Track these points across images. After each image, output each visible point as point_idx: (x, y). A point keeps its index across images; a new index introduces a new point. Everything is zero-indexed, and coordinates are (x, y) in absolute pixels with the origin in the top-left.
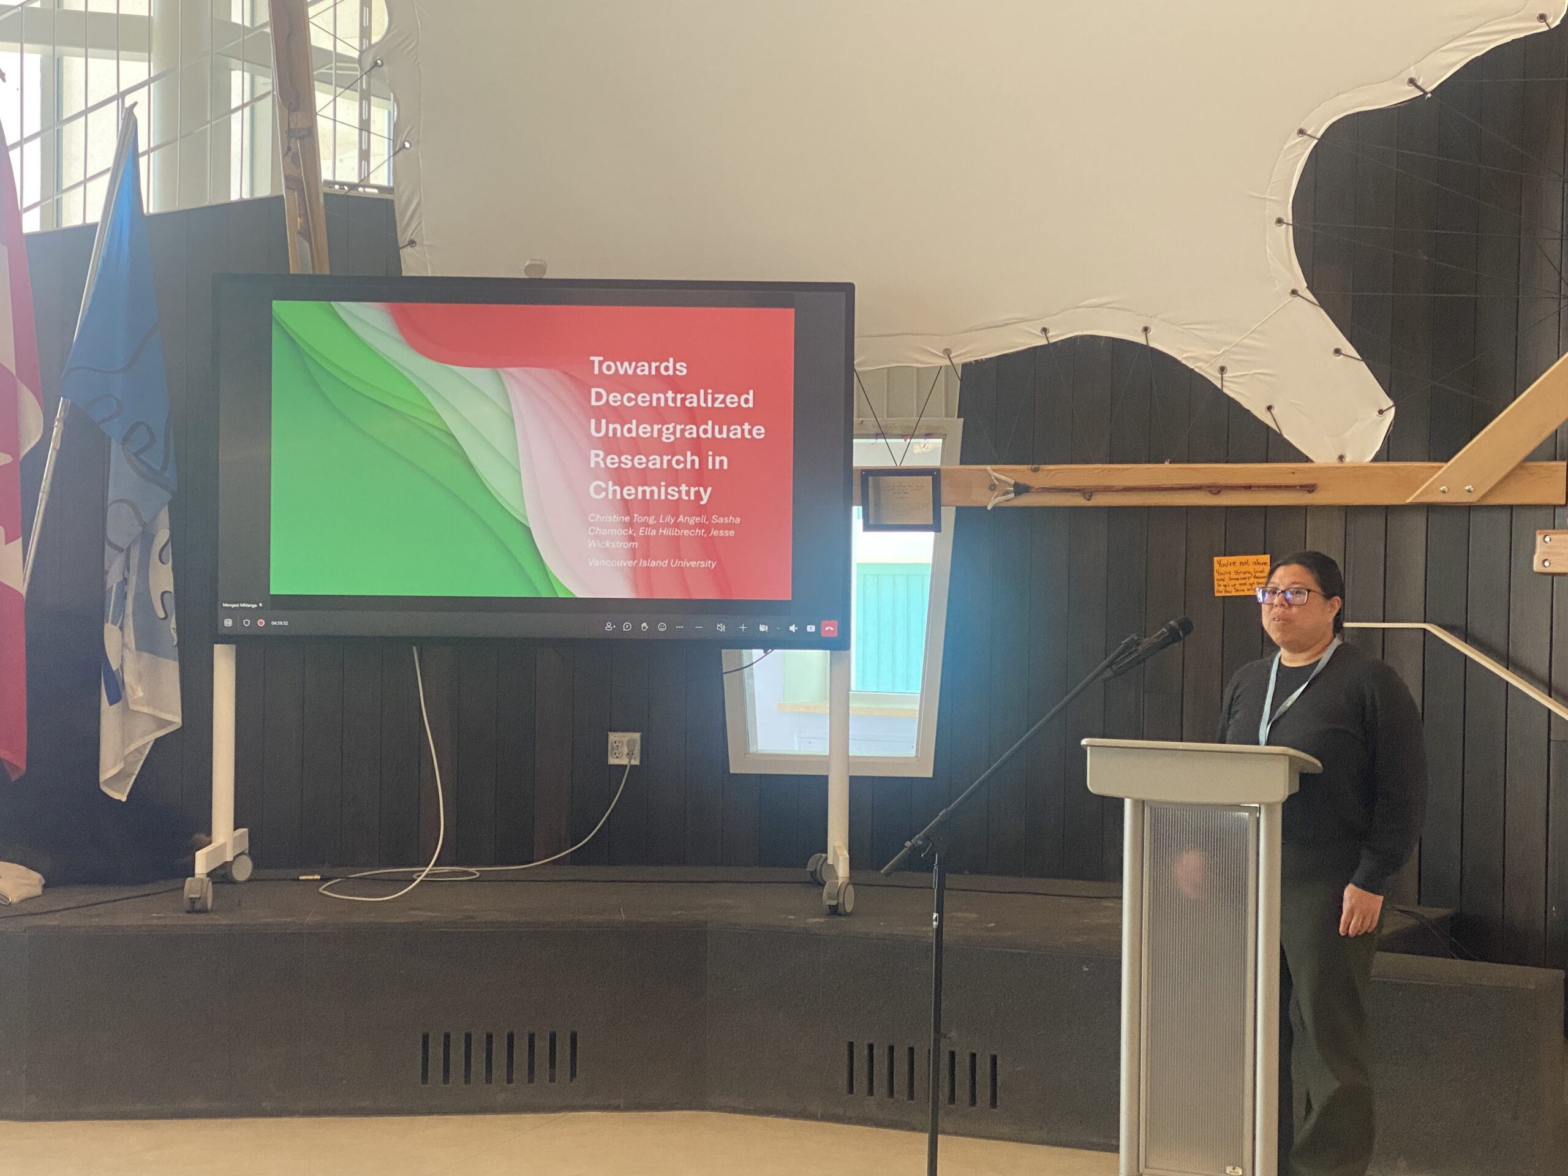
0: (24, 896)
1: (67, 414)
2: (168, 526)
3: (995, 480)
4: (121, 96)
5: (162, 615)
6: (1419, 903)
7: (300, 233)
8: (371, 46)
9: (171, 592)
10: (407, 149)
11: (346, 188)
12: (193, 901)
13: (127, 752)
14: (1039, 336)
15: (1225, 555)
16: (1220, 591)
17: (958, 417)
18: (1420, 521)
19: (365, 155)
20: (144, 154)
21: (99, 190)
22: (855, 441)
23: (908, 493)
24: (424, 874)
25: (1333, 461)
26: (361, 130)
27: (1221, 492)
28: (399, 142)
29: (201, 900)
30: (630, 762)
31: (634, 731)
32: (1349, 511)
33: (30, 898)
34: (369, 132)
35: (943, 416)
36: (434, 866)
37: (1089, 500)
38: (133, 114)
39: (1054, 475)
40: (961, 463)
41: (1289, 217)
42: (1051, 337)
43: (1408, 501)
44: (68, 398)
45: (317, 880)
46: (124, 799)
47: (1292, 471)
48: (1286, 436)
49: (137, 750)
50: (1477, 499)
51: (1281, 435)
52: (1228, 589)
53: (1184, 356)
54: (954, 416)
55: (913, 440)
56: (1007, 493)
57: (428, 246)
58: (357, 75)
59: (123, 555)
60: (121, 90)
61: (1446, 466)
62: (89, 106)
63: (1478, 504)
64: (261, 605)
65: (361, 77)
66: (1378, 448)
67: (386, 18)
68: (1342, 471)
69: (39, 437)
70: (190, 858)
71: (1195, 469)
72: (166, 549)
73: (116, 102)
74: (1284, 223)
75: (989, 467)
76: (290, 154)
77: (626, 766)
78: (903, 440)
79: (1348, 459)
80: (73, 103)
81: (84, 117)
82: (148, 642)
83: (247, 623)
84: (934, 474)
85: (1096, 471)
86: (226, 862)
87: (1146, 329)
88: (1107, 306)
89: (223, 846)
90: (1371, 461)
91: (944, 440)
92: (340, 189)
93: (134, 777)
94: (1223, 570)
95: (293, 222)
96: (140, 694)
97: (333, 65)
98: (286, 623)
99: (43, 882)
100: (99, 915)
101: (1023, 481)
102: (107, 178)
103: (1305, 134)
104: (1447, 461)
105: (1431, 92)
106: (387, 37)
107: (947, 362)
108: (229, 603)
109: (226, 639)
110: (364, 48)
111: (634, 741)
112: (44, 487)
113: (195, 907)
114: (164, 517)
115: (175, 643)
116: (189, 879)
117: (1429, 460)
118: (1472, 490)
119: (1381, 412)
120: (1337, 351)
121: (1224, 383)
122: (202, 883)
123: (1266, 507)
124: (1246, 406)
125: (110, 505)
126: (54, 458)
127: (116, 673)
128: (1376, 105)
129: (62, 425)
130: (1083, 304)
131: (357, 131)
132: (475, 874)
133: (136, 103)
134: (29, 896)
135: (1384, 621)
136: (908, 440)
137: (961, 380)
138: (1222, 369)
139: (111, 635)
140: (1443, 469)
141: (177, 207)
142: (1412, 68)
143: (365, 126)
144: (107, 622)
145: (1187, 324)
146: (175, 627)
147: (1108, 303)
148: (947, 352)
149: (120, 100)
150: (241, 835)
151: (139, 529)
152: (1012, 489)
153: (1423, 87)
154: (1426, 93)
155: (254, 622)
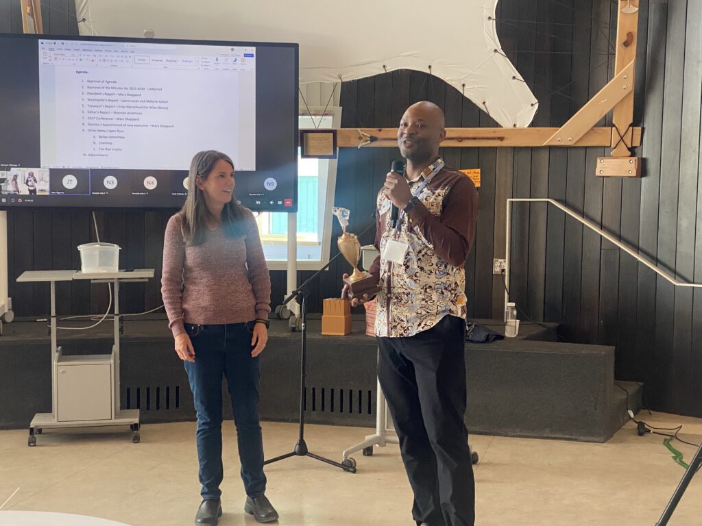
3: (362, 135)
6: (544, 320)
14: (382, 69)
17: (340, 106)
18: (546, 155)
23: (322, 141)
25: (511, 126)
27: (462, 141)
32: (516, 150)
35: (333, 105)
39: (388, 133)
40: (341, 127)
41: (494, 16)
42: (387, 70)
43: (544, 144)
47: (493, 131)
48: (491, 116)
50: (573, 144)
53: (447, 78)
55: (324, 117)
56: (367, 141)
57: (92, 21)
61: (560, 129)
66: (531, 121)
68: (515, 131)
74: (492, 19)
75: (359, 129)
79: (518, 126)
83: (13, 200)
84: (334, 132)
86: (5, 313)
88: (413, 56)
90: (528, 127)
91: (333, 117)
95: (25, 9)
98: (32, 201)
101: (374, 135)
107: (339, 81)
108: (4, 191)
109: (2, 208)
117: (553, 127)
118: (571, 139)
119: (532, 105)
120: (514, 78)
121: (464, 91)
123: (479, 147)
124: (473, 101)
130: (401, 55)
135: (530, 198)
136: (321, 117)
138: (464, 85)
145: (448, 64)
148: (340, 76)
150: (9, 301)
152: (369, 139)
155: (17, 201)
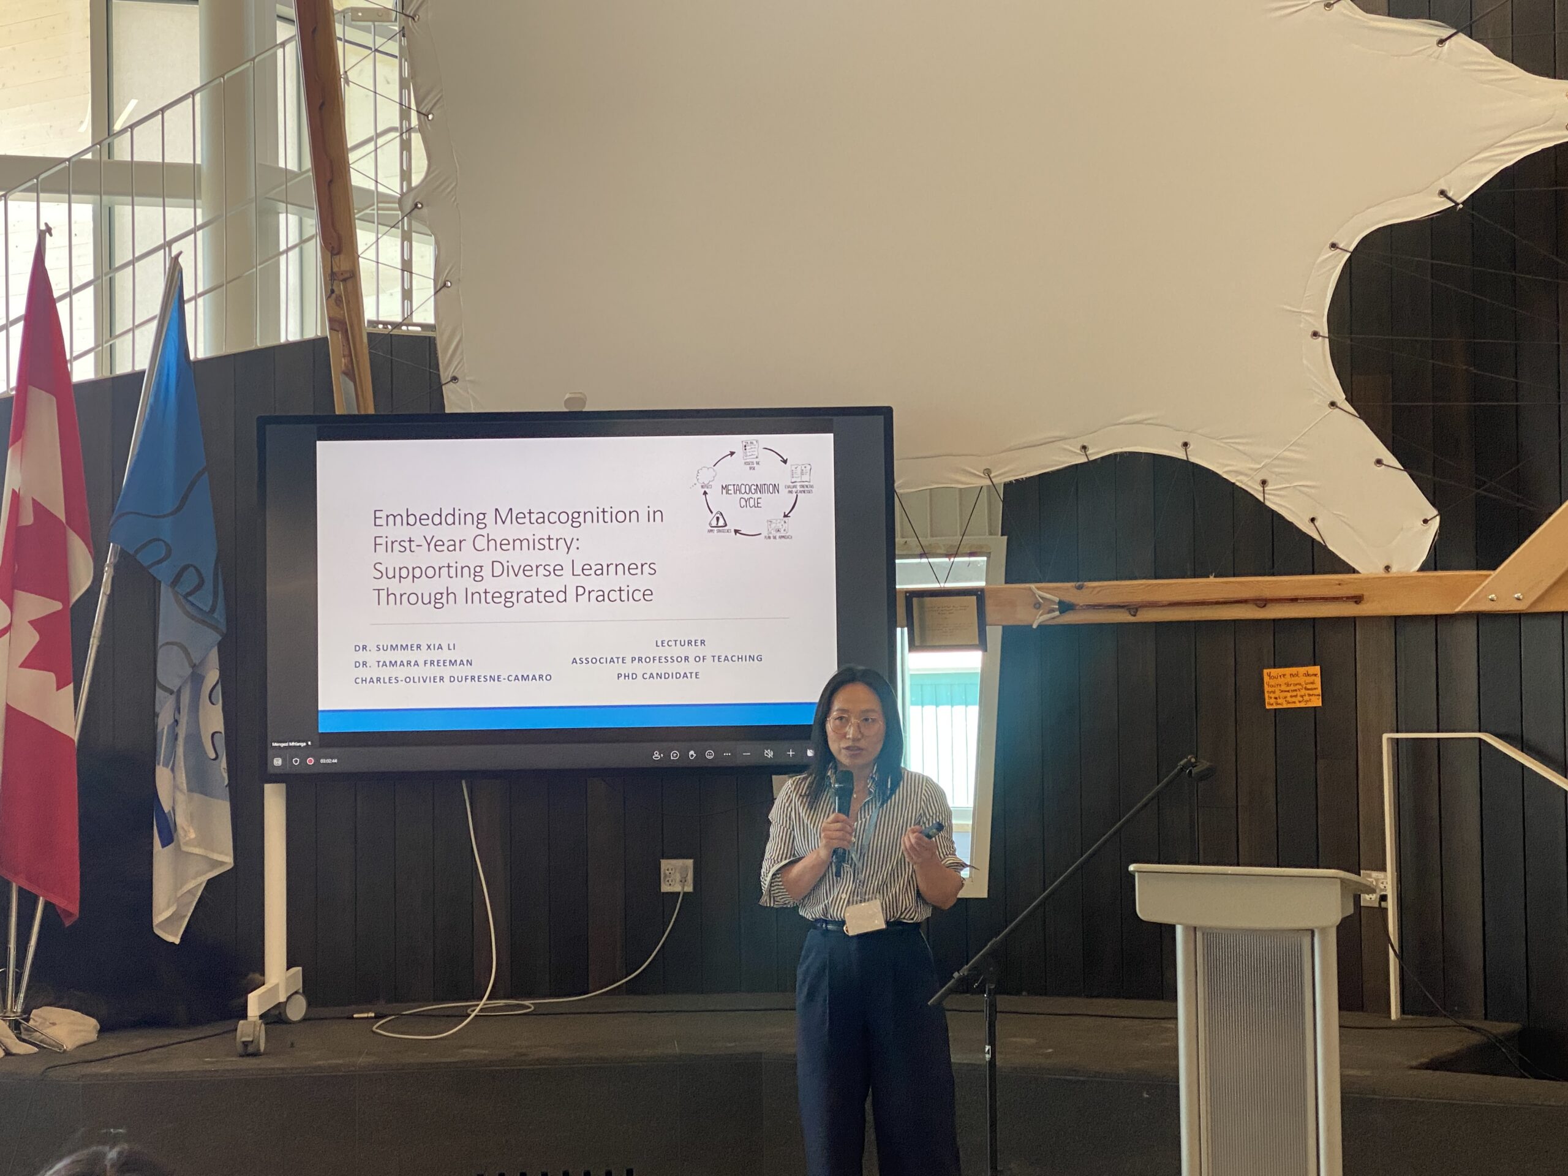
0: (78, 1043)
1: (117, 558)
2: (217, 666)
3: (1041, 600)
4: (168, 244)
5: (213, 756)
6: (1486, 1018)
7: (345, 374)
8: (410, 189)
9: (221, 733)
10: (448, 287)
11: (390, 327)
12: (245, 1044)
13: (179, 895)
14: (1078, 454)
15: (1275, 667)
16: (1271, 704)
17: (1002, 535)
18: (1469, 630)
19: (407, 295)
20: (190, 300)
21: (147, 337)
22: (897, 561)
23: (952, 613)
24: (478, 1008)
25: (1380, 571)
26: (403, 270)
27: (1269, 605)
28: (440, 282)
29: (254, 1045)
30: (683, 888)
31: (687, 858)
32: (1397, 621)
33: (85, 1045)
34: (411, 273)
35: (987, 534)
36: (489, 999)
37: (1135, 616)
38: (178, 262)
39: (1098, 592)
40: (1006, 582)
41: (1324, 330)
42: (1091, 454)
43: (1458, 609)
44: (117, 544)
45: (371, 1018)
46: (177, 941)
47: (1337, 582)
48: (1331, 548)
49: (189, 891)
50: (1527, 605)
51: (1326, 546)
52: (1279, 701)
53: (1226, 469)
54: (997, 534)
55: (957, 559)
56: (1053, 610)
57: (470, 381)
58: (398, 215)
59: (173, 697)
60: (167, 239)
61: (1493, 574)
62: (137, 255)
63: (1530, 611)
64: (309, 743)
65: (403, 218)
66: (1424, 558)
67: (426, 162)
68: (1389, 580)
69: (89, 583)
70: (242, 1000)
71: (1239, 583)
72: (217, 688)
73: (163, 250)
74: (1320, 336)
75: (1033, 586)
76: (334, 295)
77: (679, 893)
78: (946, 560)
79: (1394, 569)
80: (122, 255)
81: (131, 267)
82: (199, 783)
83: (296, 761)
84: (978, 594)
85: (1143, 586)
86: (279, 1003)
87: (1185, 444)
88: (1146, 422)
89: (277, 985)
90: (1418, 571)
91: (989, 558)
92: (384, 328)
93: (187, 920)
94: (1272, 682)
95: (337, 363)
96: (192, 835)
97: (375, 207)
98: (336, 761)
99: (99, 1027)
100: (153, 1061)
101: (1069, 598)
102: (155, 323)
103: (1338, 248)
104: (1494, 569)
105: (1463, 203)
106: (429, 178)
107: (988, 482)
108: (278, 742)
109: (276, 778)
110: (404, 190)
111: (687, 868)
112: (95, 632)
113: (249, 1051)
114: (214, 656)
115: (226, 782)
116: (241, 1022)
117: (1477, 569)
118: (1521, 597)
119: (1425, 521)
120: (1379, 462)
121: (1266, 496)
122: (255, 1025)
123: (1314, 619)
124: (1289, 517)
125: (161, 647)
126: (104, 602)
127: (168, 816)
128: (1408, 216)
129: (112, 570)
130: (1122, 420)
131: (400, 272)
132: (530, 1008)
133: (180, 253)
134: (82, 1042)
135: (1438, 731)
136: (952, 559)
137: (1003, 502)
138: (1264, 483)
139: (163, 776)
140: (1491, 577)
141: (224, 352)
142: (1442, 181)
143: (407, 266)
144: (159, 764)
145: (1226, 438)
146: (226, 767)
147: (1146, 420)
148: (988, 472)
149: (167, 249)
150: (294, 974)
151: (190, 671)
152: (1057, 607)
153: (1454, 198)
154: (1457, 204)
155: (303, 761)
